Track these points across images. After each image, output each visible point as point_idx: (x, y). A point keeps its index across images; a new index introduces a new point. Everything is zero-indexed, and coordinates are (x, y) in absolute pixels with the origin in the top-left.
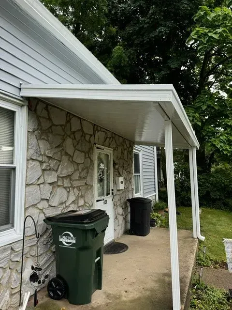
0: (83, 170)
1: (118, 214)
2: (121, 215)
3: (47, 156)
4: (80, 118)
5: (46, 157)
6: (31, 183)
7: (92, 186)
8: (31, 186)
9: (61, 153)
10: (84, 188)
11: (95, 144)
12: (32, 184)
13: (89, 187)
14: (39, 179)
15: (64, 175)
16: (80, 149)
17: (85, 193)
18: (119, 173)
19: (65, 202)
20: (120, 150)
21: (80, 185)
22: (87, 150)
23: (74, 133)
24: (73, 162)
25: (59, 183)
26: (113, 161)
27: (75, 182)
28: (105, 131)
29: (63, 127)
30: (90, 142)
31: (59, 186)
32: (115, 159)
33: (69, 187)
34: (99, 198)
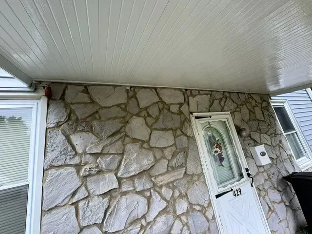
0: (174, 155)
1: (274, 202)
2: (280, 202)
3: (91, 154)
4: (156, 89)
5: (88, 156)
6: (53, 206)
7: (201, 175)
8: (53, 212)
9: (123, 142)
10: (184, 182)
11: (192, 113)
12: (56, 207)
13: (196, 178)
14: (74, 194)
15: (133, 174)
16: (163, 127)
17: (188, 189)
18: (255, 141)
19: (144, 217)
20: (245, 110)
21: (172, 179)
22: (178, 125)
23: (146, 108)
24: (151, 148)
25: (124, 188)
26: (236, 127)
27: (161, 178)
28: (210, 92)
29: (123, 106)
30: (180, 113)
31: (125, 193)
32: (239, 124)
33: (149, 190)
34: (222, 190)
